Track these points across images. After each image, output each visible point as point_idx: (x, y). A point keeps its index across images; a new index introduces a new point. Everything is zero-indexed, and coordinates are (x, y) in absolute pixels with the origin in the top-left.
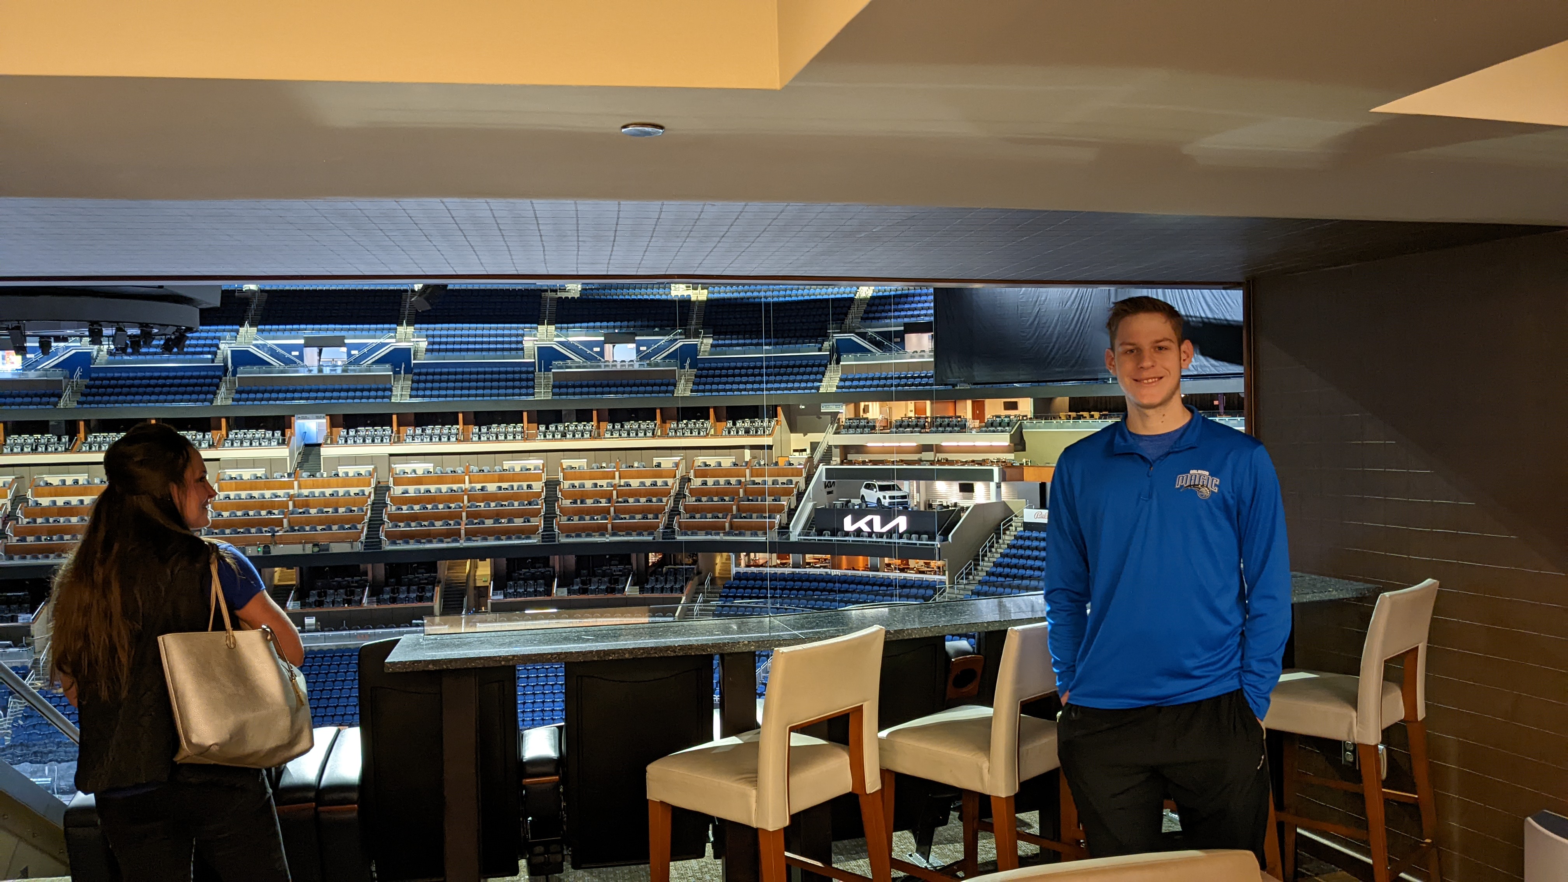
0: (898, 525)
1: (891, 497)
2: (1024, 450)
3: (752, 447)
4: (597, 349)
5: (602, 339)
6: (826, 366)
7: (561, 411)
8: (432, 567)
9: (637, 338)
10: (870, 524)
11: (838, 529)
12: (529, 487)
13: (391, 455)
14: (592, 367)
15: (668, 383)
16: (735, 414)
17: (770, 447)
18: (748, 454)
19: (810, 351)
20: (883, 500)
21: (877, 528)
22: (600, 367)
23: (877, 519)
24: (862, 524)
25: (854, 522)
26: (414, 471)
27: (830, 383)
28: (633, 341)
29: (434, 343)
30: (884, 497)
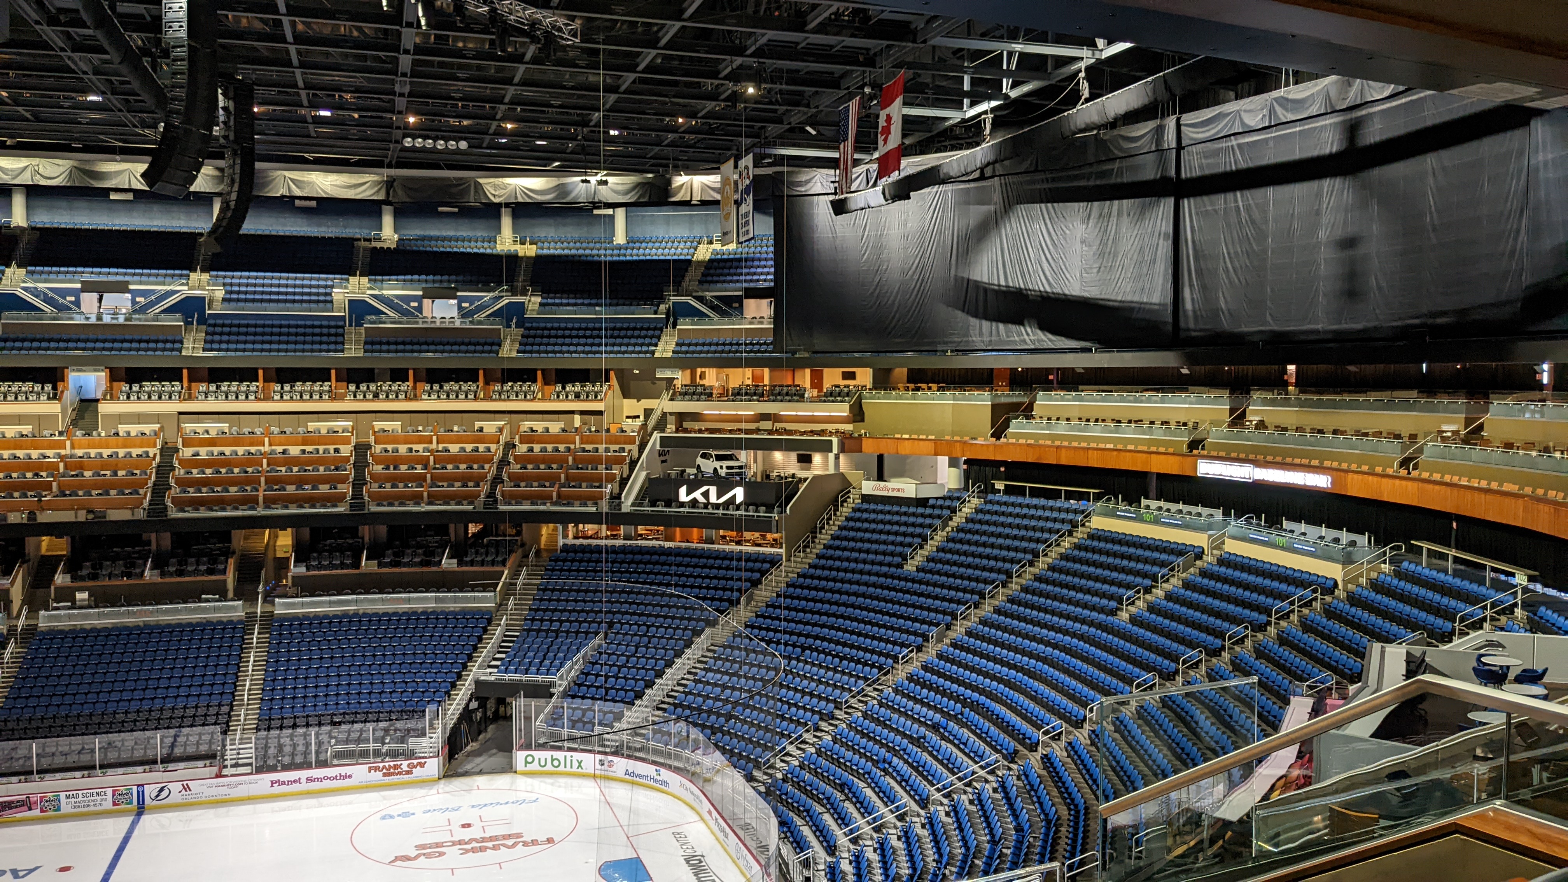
0: (735, 496)
1: (728, 468)
2: (863, 420)
3: (582, 413)
4: (415, 304)
5: (421, 293)
6: (662, 331)
7: (373, 369)
8: (226, 537)
9: (459, 294)
10: (706, 494)
11: (672, 500)
12: (337, 451)
13: (180, 413)
14: (408, 323)
15: (494, 343)
16: (565, 377)
17: (600, 413)
18: (577, 420)
19: (644, 313)
20: (719, 470)
21: (713, 499)
22: (417, 323)
23: (713, 490)
24: (697, 495)
25: (688, 494)
26: (207, 432)
27: (665, 348)
28: (454, 297)
29: (231, 292)
30: (721, 467)
